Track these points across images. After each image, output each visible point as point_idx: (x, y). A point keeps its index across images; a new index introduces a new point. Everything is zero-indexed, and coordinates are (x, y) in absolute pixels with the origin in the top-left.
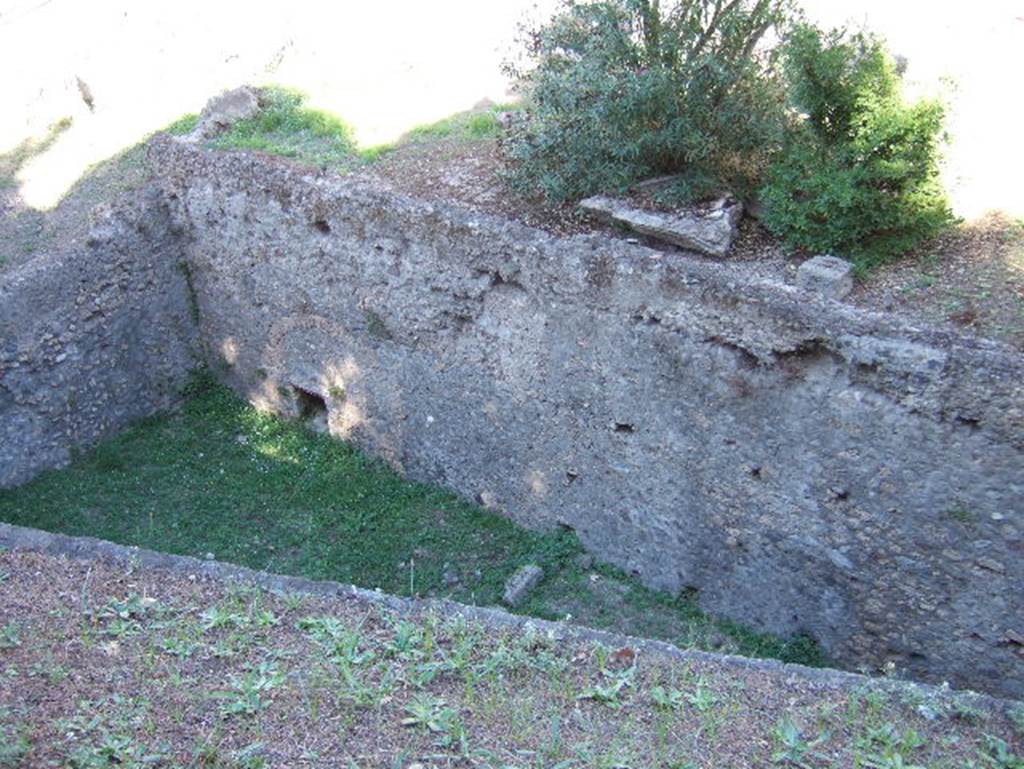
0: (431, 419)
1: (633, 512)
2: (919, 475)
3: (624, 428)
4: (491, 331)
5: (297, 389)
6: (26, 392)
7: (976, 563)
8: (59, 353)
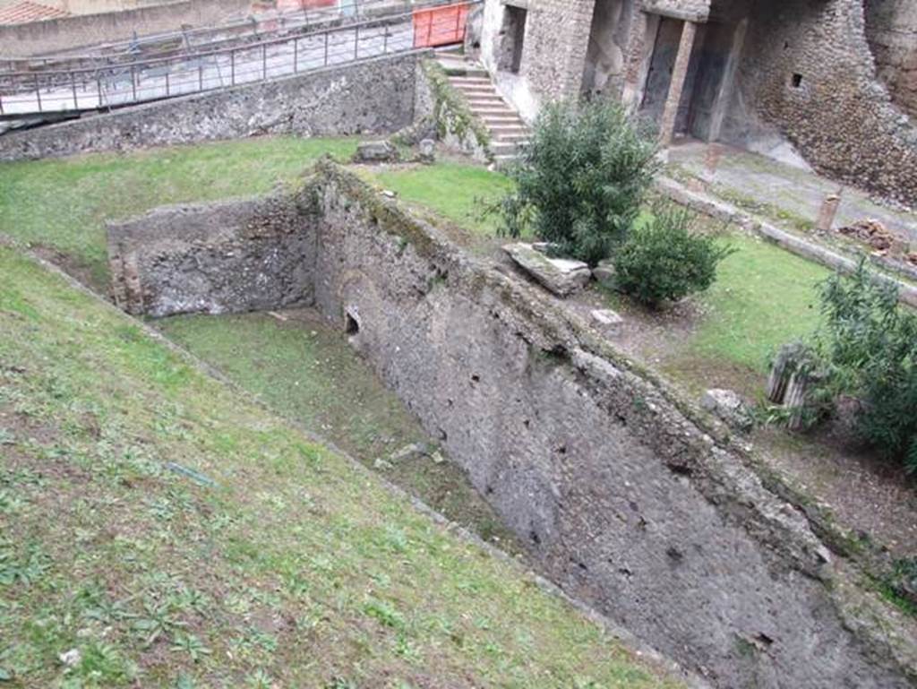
0: (398, 349)
1: (472, 432)
2: (597, 446)
3: (476, 378)
4: (431, 303)
5: (348, 315)
6: (206, 266)
7: (615, 512)
8: (230, 251)
